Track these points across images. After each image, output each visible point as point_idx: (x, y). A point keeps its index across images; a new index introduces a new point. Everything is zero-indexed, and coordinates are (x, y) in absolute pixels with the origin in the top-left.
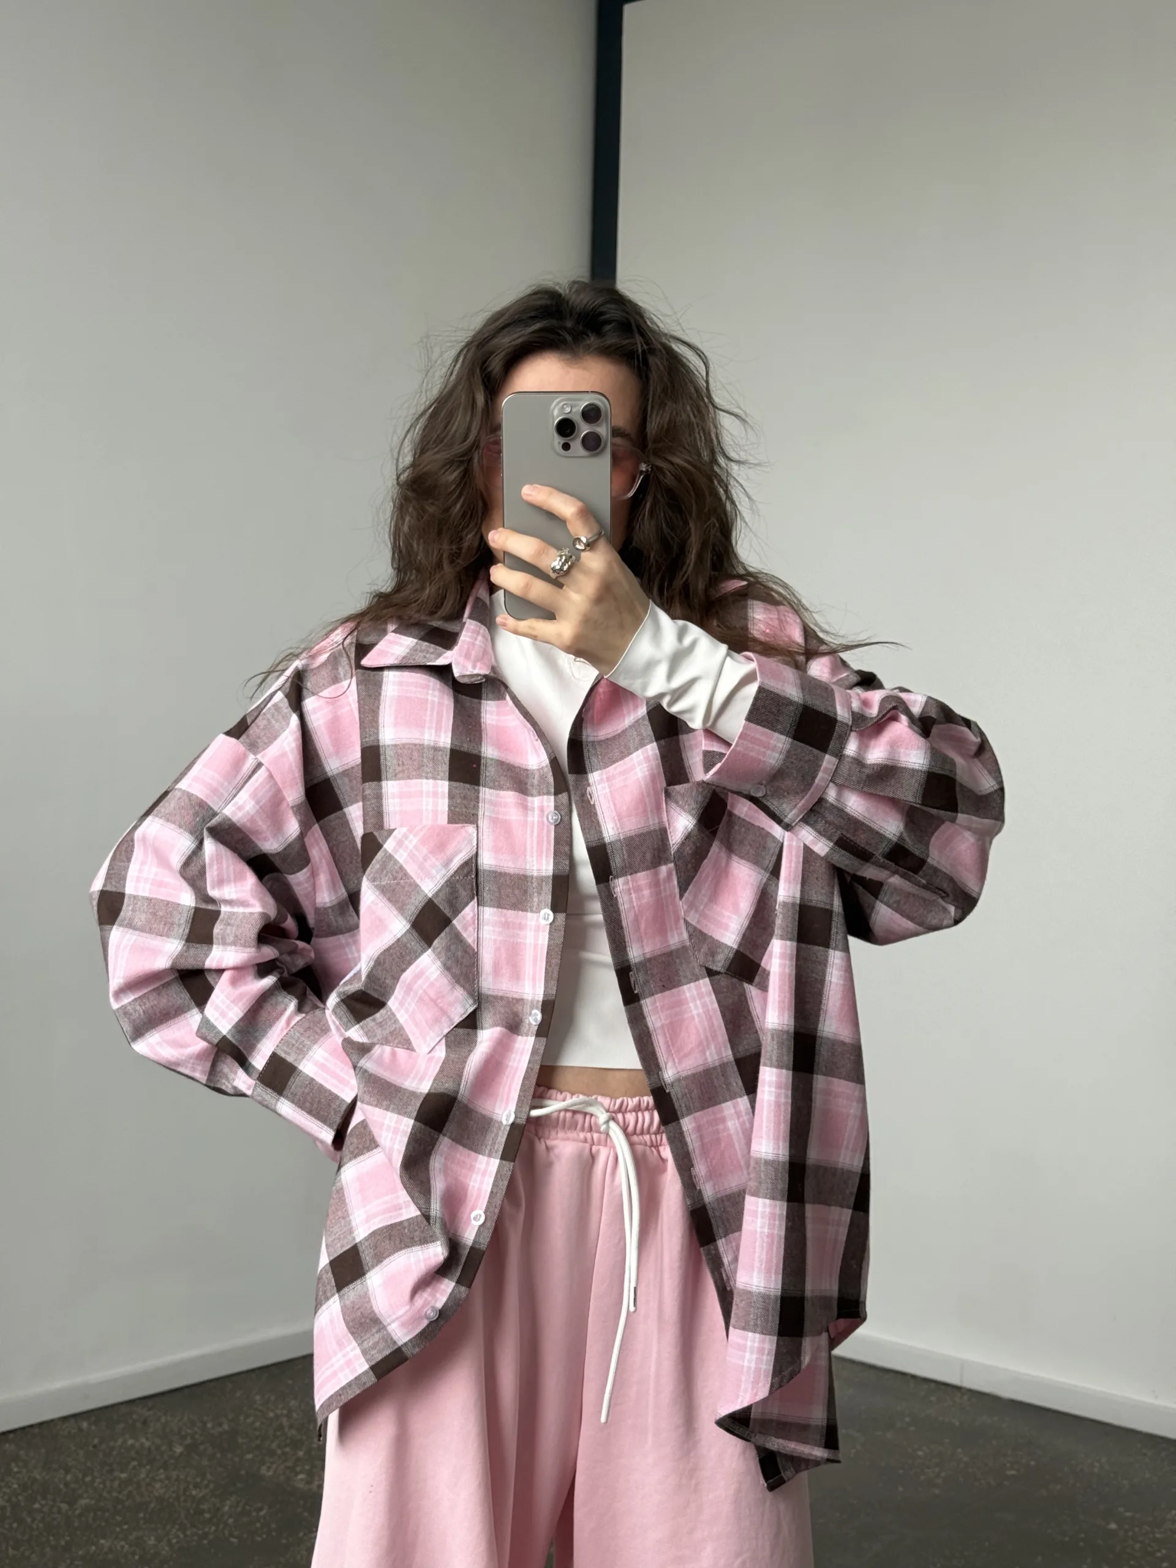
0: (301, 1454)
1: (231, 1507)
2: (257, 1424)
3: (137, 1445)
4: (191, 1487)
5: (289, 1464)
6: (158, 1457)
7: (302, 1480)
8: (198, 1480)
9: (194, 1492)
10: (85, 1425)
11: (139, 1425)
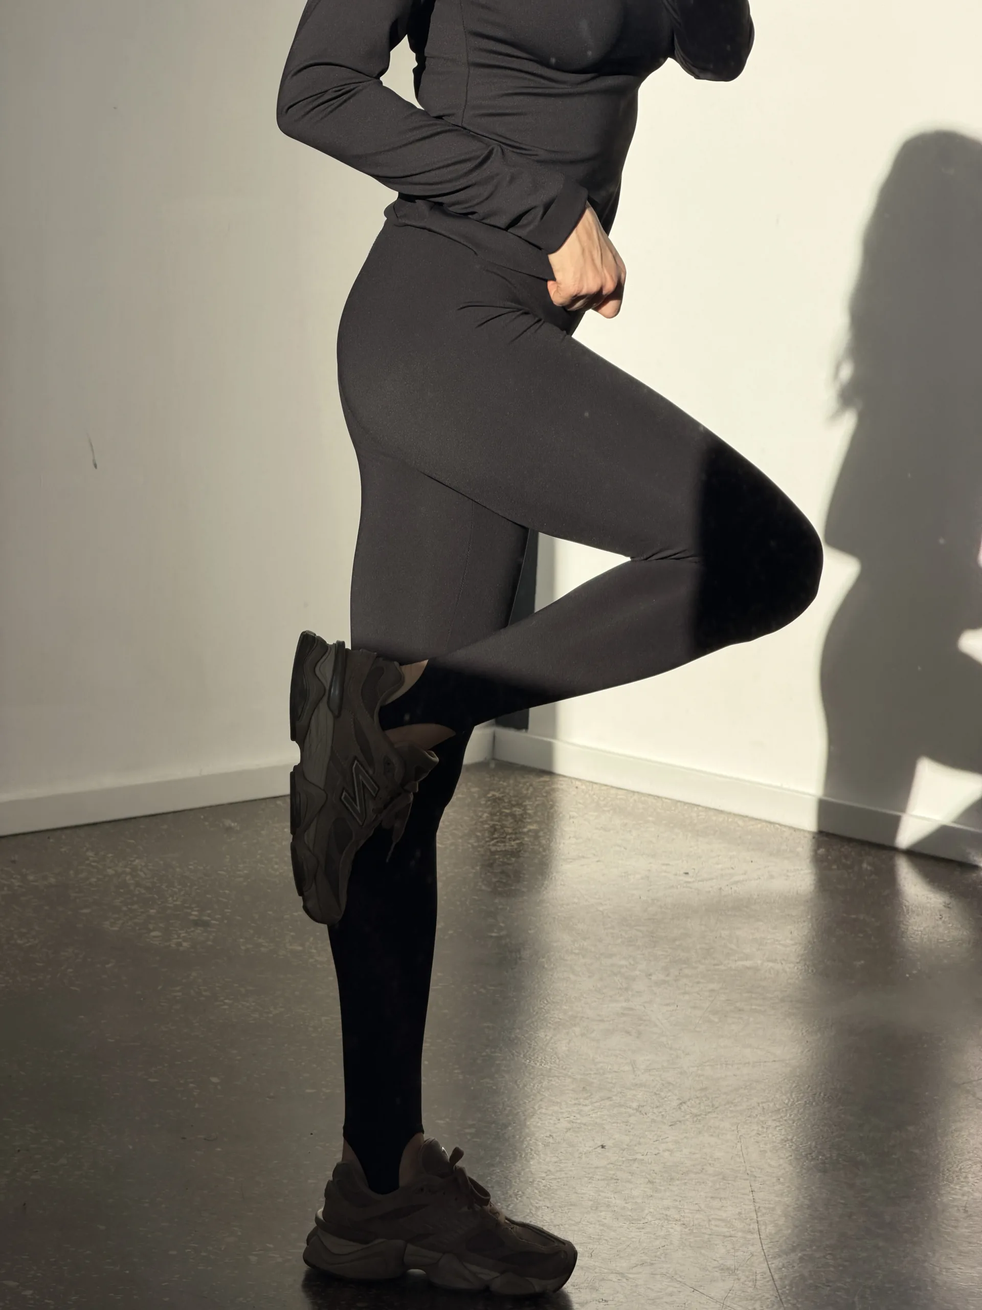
0: (152, 911)
2: (93, 880)
4: (16, 936)
5: (136, 920)
7: (155, 937)
8: (24, 930)
9: (19, 942)
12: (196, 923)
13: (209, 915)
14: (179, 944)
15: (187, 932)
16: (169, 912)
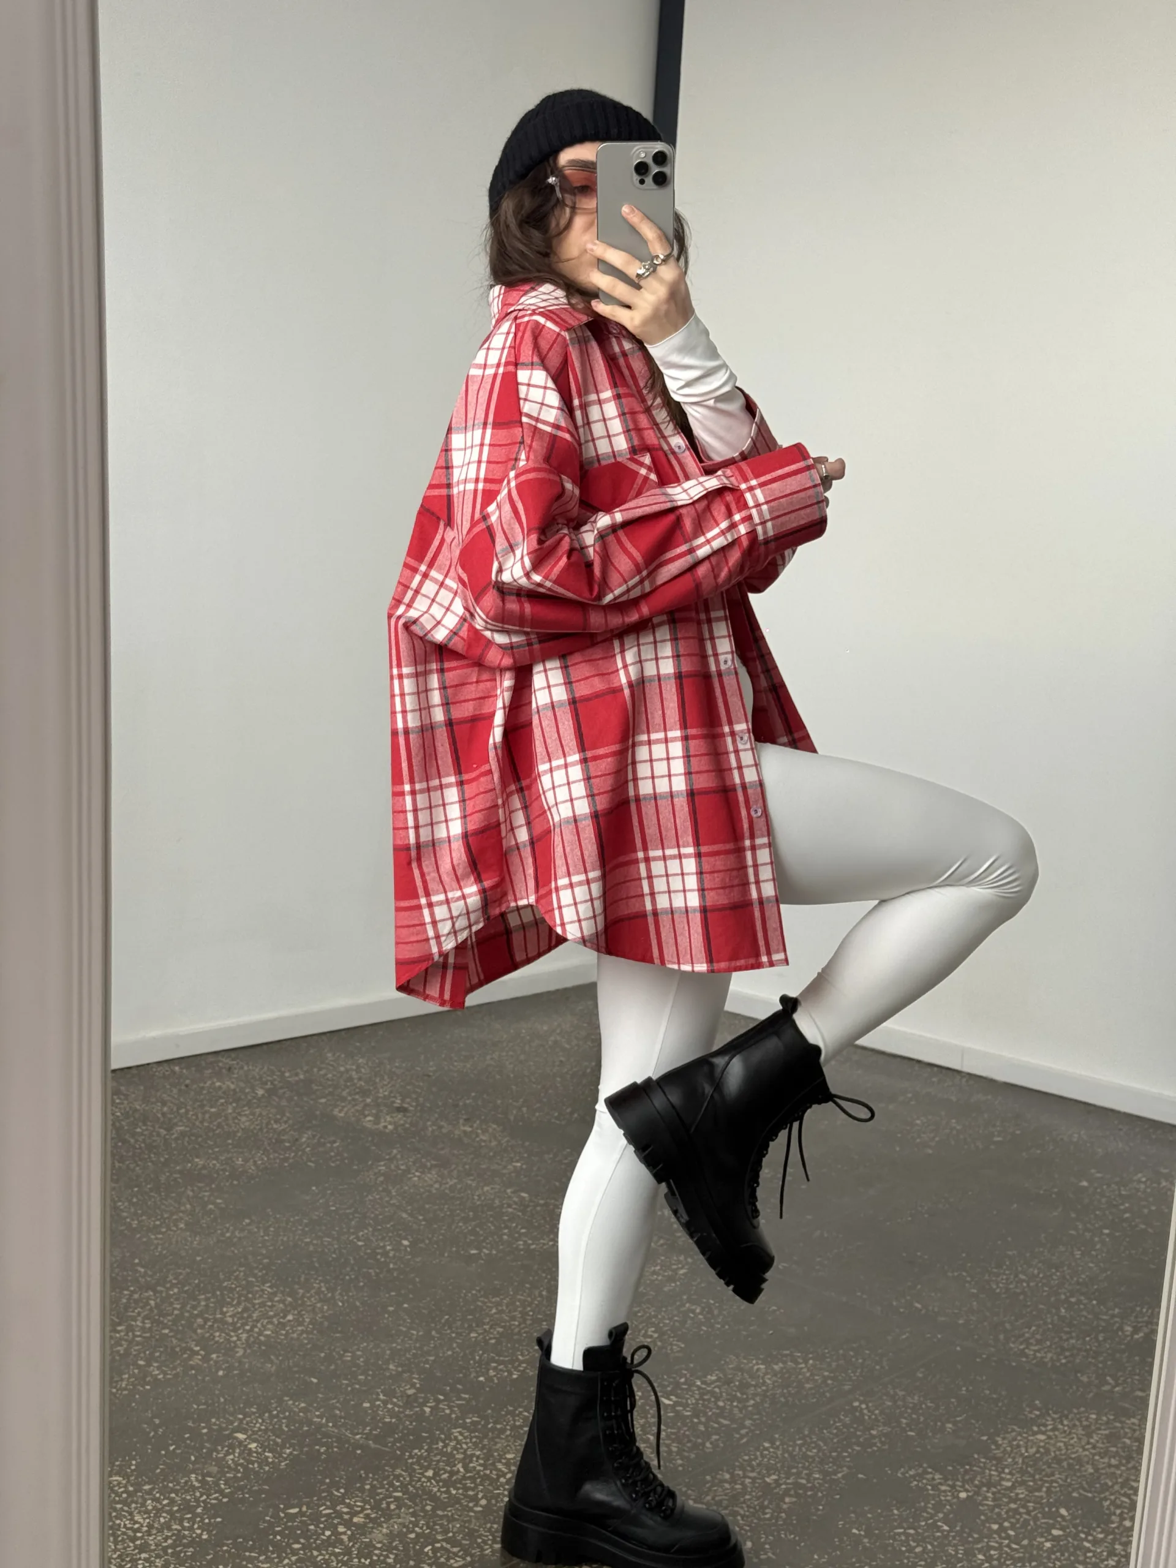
0: (368, 1100)
1: (308, 1138)
2: (330, 1076)
3: (224, 1087)
4: (272, 1122)
5: (359, 1108)
6: (243, 1097)
7: (370, 1121)
8: (278, 1117)
9: (275, 1126)
10: (177, 1068)
11: (224, 1071)
12: (400, 1110)
13: (408, 1103)
14: (385, 1127)
15: (392, 1117)
16: (380, 1100)
